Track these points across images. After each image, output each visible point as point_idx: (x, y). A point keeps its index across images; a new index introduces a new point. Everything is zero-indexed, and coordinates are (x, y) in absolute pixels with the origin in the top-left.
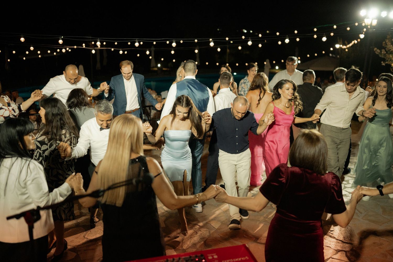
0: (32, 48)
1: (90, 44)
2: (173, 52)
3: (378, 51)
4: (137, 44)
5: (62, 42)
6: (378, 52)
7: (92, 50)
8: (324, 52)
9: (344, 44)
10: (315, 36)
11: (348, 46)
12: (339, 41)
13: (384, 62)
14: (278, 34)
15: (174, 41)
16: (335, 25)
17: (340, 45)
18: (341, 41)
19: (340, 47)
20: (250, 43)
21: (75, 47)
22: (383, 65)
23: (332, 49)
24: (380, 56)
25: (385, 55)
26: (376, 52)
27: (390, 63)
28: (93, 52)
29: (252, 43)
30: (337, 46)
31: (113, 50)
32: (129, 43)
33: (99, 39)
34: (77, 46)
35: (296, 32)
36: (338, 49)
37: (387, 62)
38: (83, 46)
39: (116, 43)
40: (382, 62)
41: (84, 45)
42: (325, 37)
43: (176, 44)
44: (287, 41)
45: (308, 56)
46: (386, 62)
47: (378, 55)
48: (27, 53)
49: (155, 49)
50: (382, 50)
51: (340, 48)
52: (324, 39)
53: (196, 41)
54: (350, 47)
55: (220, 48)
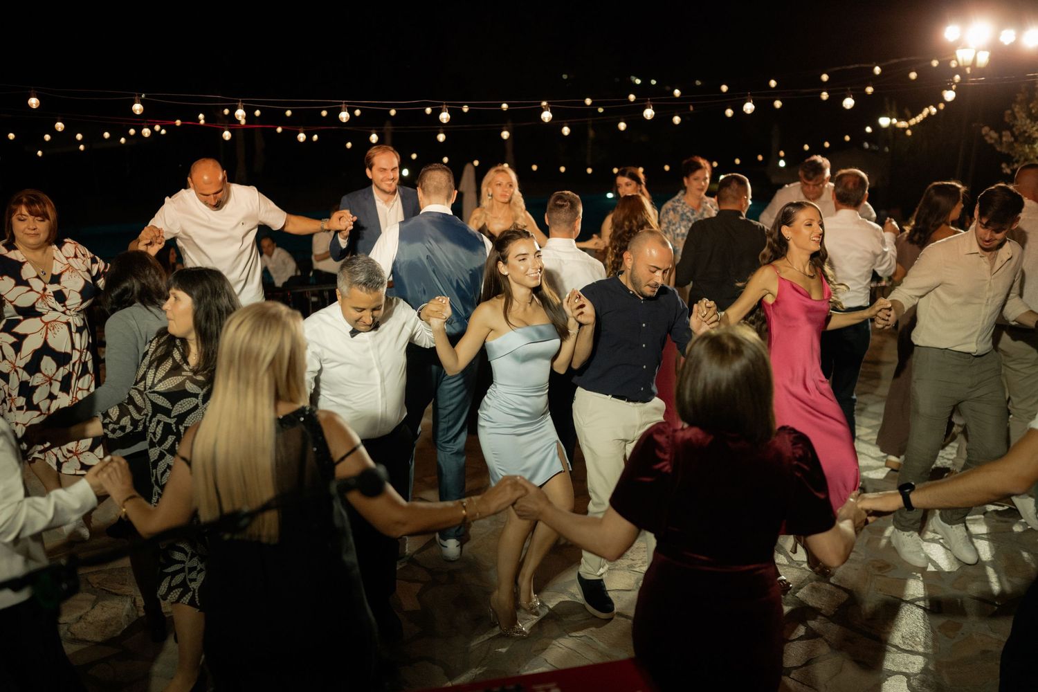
0: (60, 126)
1: (219, 115)
2: (441, 137)
3: (994, 135)
4: (344, 116)
5: (140, 110)
6: (991, 138)
7: (223, 131)
8: (847, 138)
10: (825, 96)
11: (913, 122)
13: (1008, 166)
14: (724, 88)
15: (445, 106)
16: (876, 65)
17: (891, 119)
19: (891, 123)
20: (649, 113)
21: (178, 123)
22: (1007, 174)
23: (869, 129)
24: (998, 149)
25: (1010, 145)
26: (987, 138)
28: (227, 135)
29: (653, 113)
30: (884, 122)
31: (279, 130)
32: (324, 113)
33: (242, 102)
34: (182, 121)
35: (773, 83)
36: (886, 129)
38: (198, 120)
39: (289, 113)
40: (1004, 165)
41: (201, 116)
42: (850, 97)
44: (749, 107)
46: (1013, 164)
47: (992, 147)
48: (47, 137)
50: (1004, 133)
52: (849, 103)
53: (505, 106)
54: (917, 124)
55: (569, 127)
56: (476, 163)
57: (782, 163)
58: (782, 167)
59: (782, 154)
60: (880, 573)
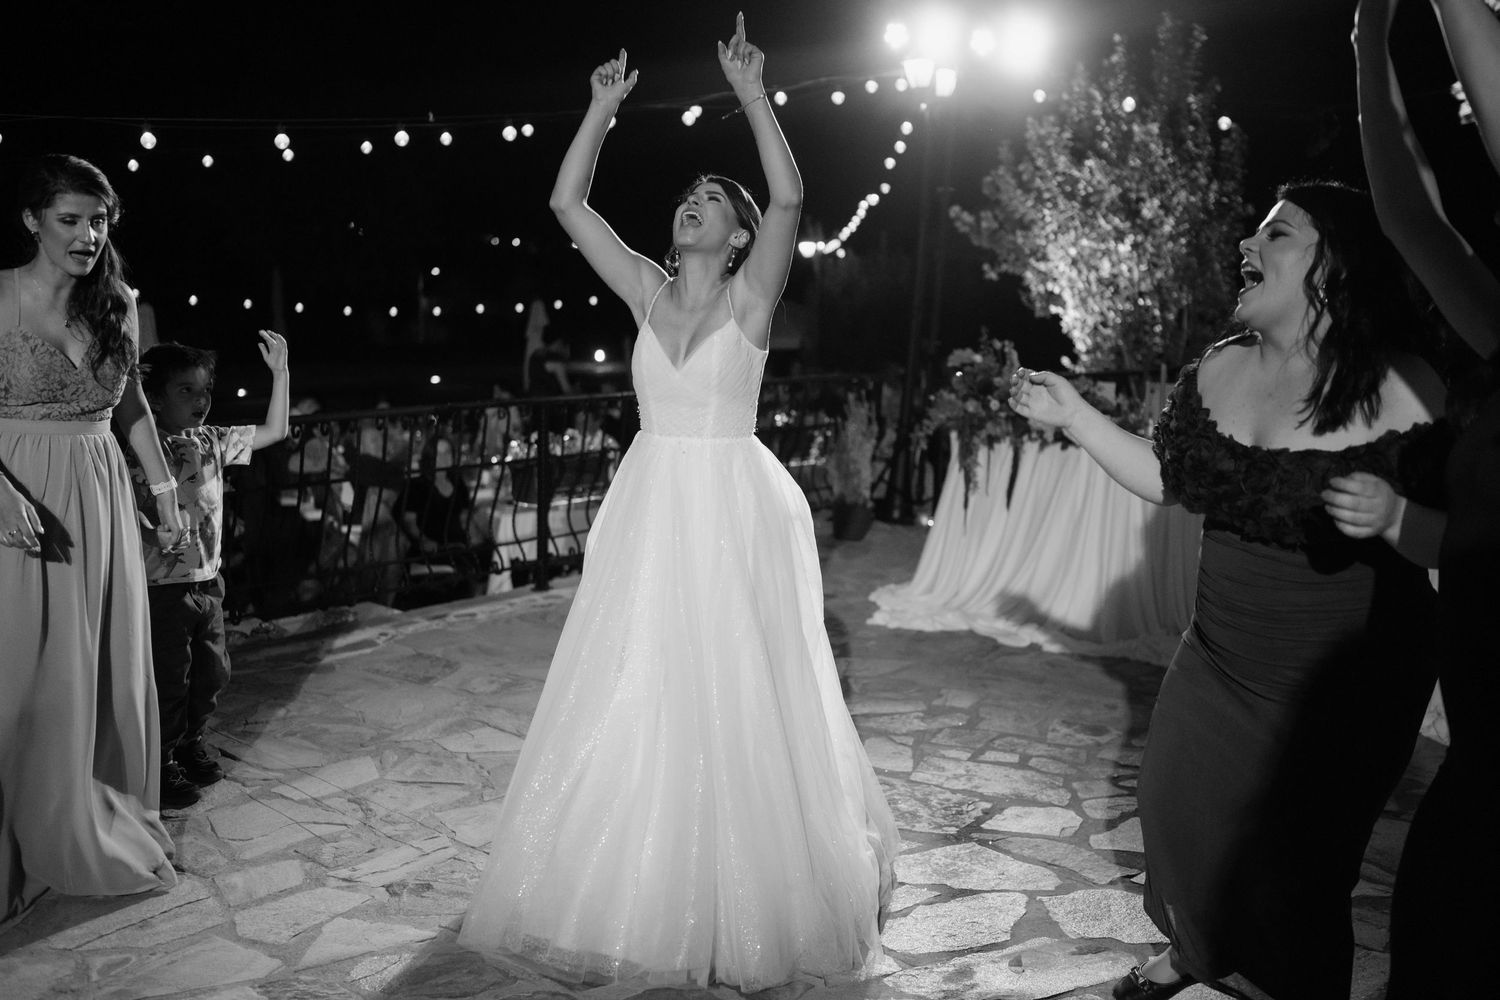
3: (967, 217)
6: (965, 224)
9: (830, 234)
11: (845, 234)
13: (993, 266)
19: (816, 249)
22: (991, 281)
24: (975, 242)
25: (993, 233)
26: (958, 224)
27: (1017, 271)
36: (810, 263)
37: (1004, 267)
40: (986, 267)
46: (1000, 264)
47: (965, 237)
50: (983, 214)
51: (820, 254)
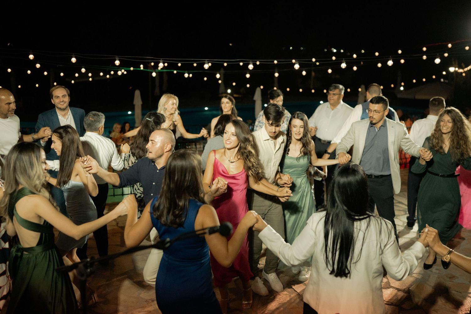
0: (83, 70)
1: (149, 65)
2: (248, 76)
4: (206, 66)
5: (118, 63)
7: (152, 72)
8: (434, 77)
9: (460, 67)
10: (425, 57)
11: (466, 69)
12: (453, 63)
14: (377, 54)
15: (251, 62)
16: (449, 43)
17: (455, 68)
18: (457, 63)
19: (455, 70)
20: (344, 65)
21: (132, 69)
23: (444, 73)
28: (154, 74)
29: (346, 65)
30: (452, 69)
31: (175, 72)
32: (195, 65)
33: (162, 60)
34: (133, 68)
35: (400, 52)
36: (452, 73)
38: (140, 68)
39: (179, 65)
41: (142, 66)
42: (438, 58)
43: (253, 67)
44: (390, 63)
45: (414, 81)
48: (77, 75)
49: (225, 72)
51: (455, 72)
52: (438, 61)
53: (276, 62)
54: (468, 71)
55: (306, 71)
56: (262, 87)
57: (402, 88)
58: (402, 90)
59: (403, 84)
60: (450, 280)
